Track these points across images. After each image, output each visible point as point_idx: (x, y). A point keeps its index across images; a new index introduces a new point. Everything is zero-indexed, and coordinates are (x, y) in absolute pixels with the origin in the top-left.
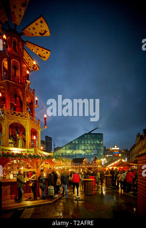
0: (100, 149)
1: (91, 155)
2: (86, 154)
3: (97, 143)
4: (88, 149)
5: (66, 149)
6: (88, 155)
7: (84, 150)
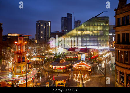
0: (106, 30)
1: (98, 35)
2: (93, 35)
3: (103, 25)
4: (95, 30)
5: (77, 31)
6: (95, 35)
7: (92, 31)
